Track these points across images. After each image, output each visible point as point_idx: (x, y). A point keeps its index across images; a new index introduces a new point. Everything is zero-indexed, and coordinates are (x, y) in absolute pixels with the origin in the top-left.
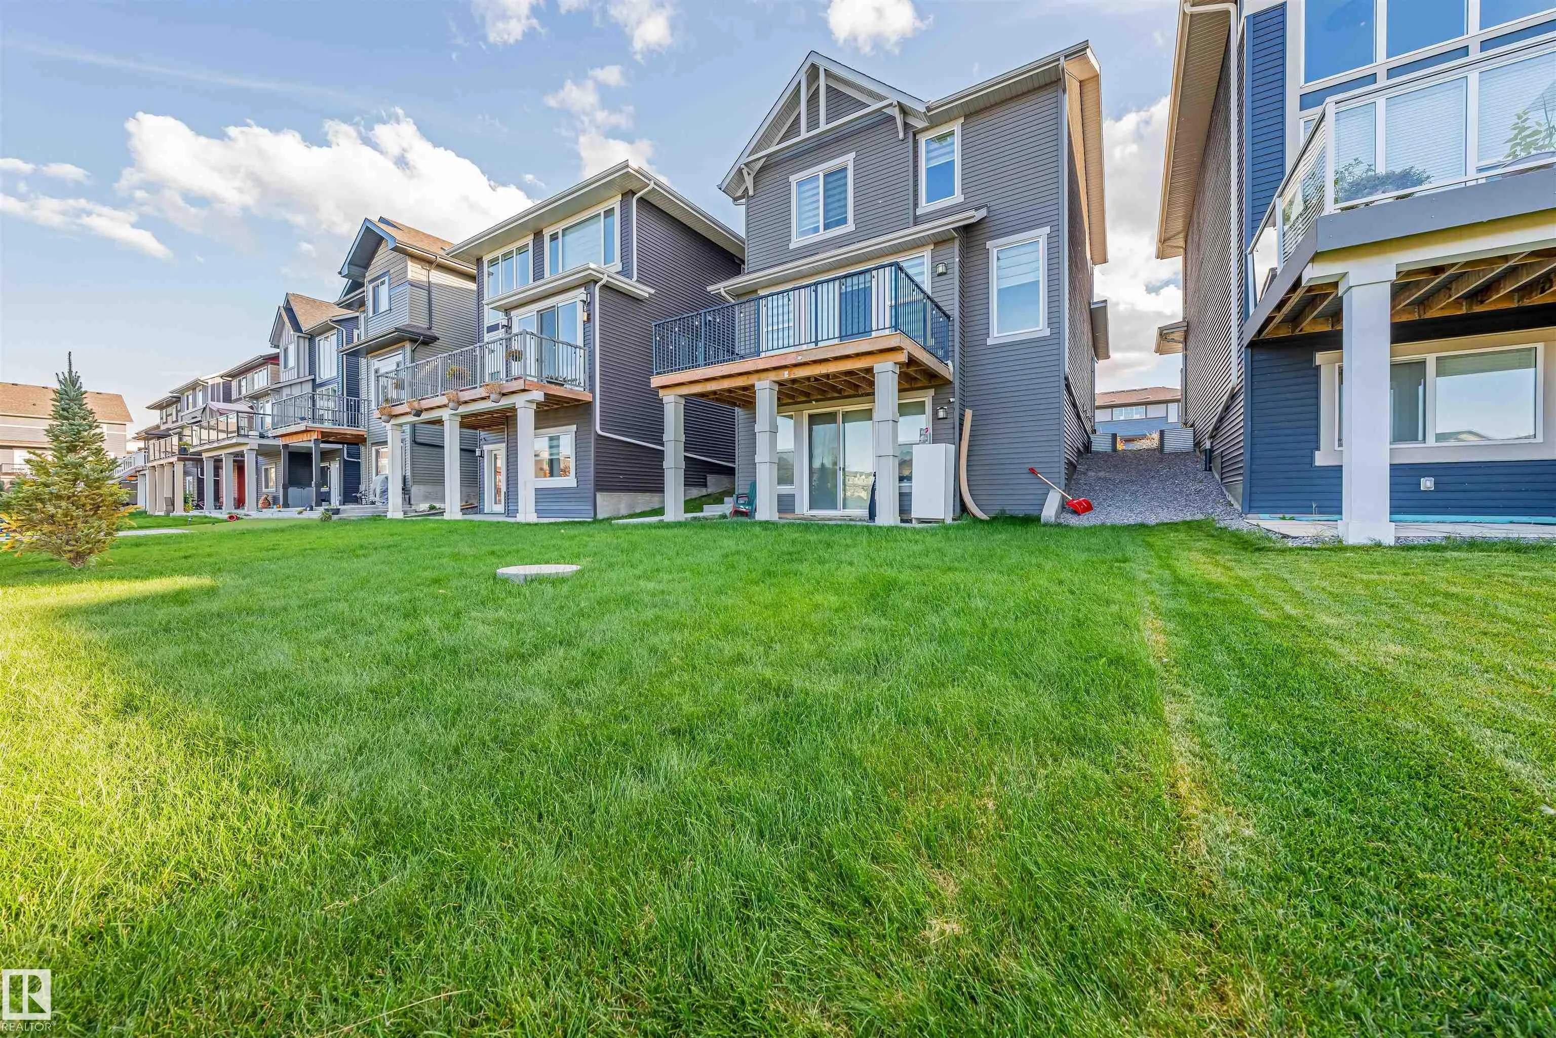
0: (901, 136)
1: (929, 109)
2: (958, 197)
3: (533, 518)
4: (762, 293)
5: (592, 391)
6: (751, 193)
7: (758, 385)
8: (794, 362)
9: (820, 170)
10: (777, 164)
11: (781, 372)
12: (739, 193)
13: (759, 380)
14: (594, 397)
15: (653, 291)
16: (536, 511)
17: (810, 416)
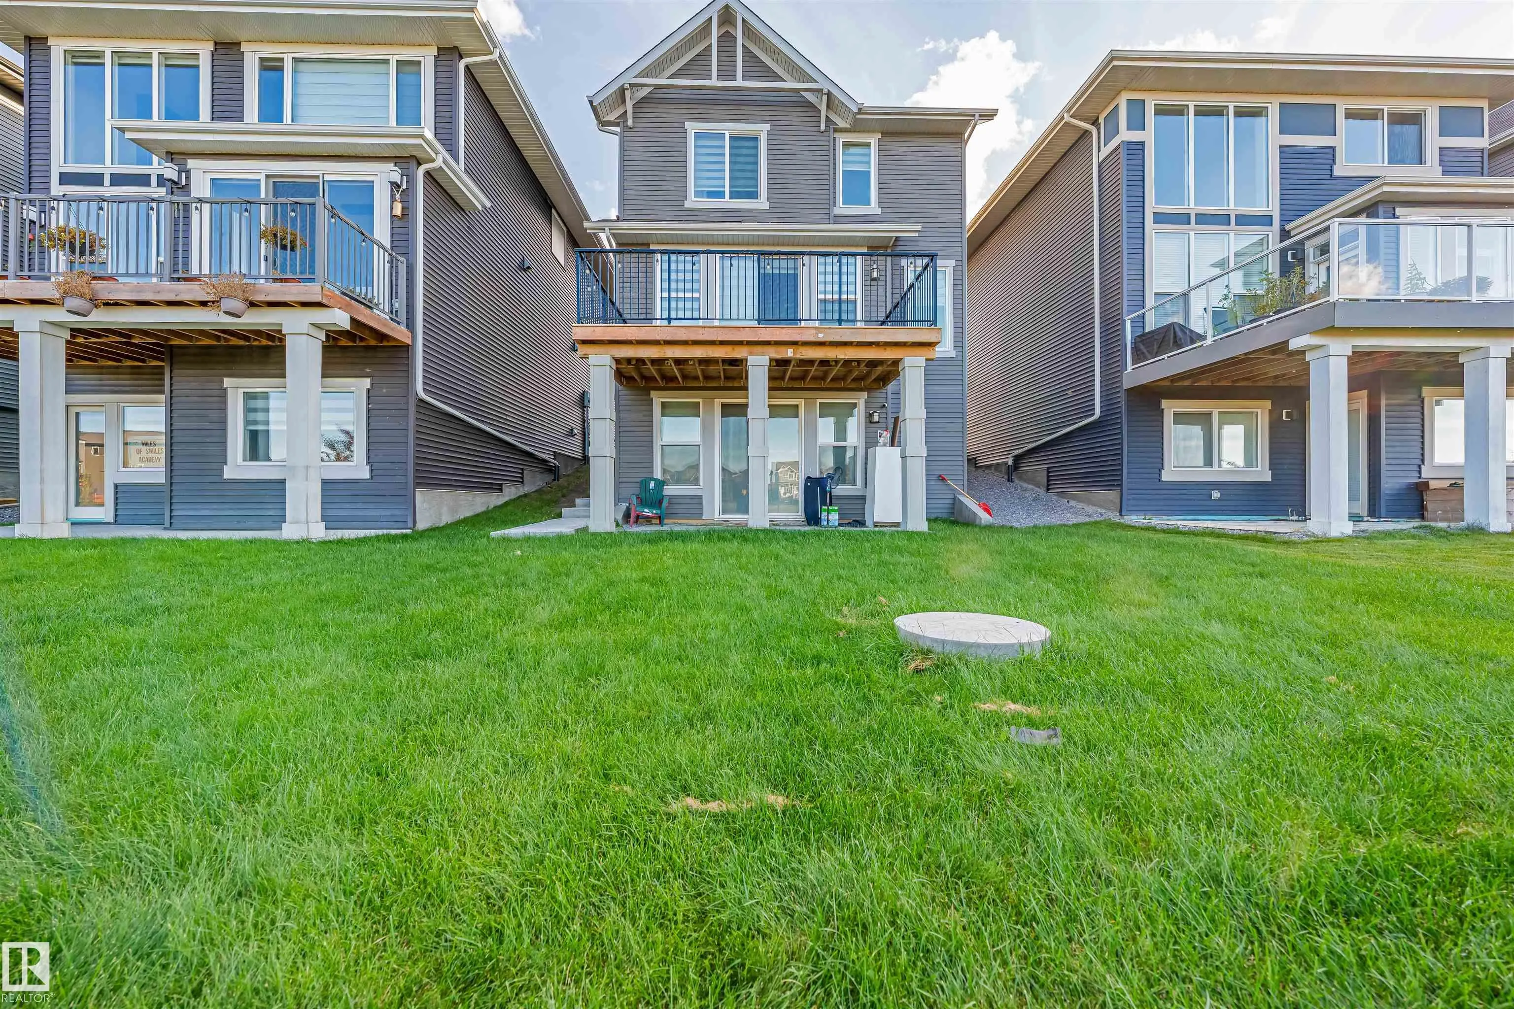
0: (823, 127)
1: (860, 111)
2: (874, 208)
3: (318, 531)
4: (652, 247)
5: (411, 325)
6: (630, 123)
7: (752, 360)
8: (812, 339)
9: (728, 129)
10: (663, 101)
11: (782, 349)
12: (611, 118)
13: (751, 354)
14: (414, 338)
15: (488, 204)
16: (324, 518)
17: (724, 406)
